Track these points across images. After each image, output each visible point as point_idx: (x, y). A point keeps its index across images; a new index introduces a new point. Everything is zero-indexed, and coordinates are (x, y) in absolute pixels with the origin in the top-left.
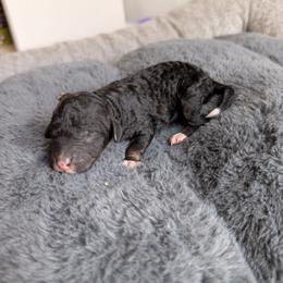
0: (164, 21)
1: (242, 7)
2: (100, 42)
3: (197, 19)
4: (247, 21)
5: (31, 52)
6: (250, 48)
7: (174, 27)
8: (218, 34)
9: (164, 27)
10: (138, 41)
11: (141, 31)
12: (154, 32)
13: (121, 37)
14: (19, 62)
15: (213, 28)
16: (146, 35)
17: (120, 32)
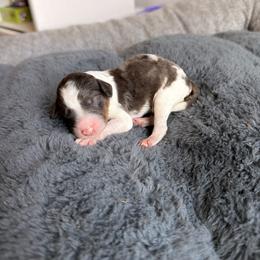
0: (171, 11)
1: (247, 5)
2: (111, 28)
3: (201, 13)
4: (249, 18)
5: (48, 33)
6: (252, 50)
7: (180, 19)
8: (221, 29)
9: (170, 18)
10: (145, 30)
11: (149, 20)
12: (160, 22)
13: (129, 24)
14: (36, 42)
15: (216, 23)
16: (152, 25)
17: (129, 19)
